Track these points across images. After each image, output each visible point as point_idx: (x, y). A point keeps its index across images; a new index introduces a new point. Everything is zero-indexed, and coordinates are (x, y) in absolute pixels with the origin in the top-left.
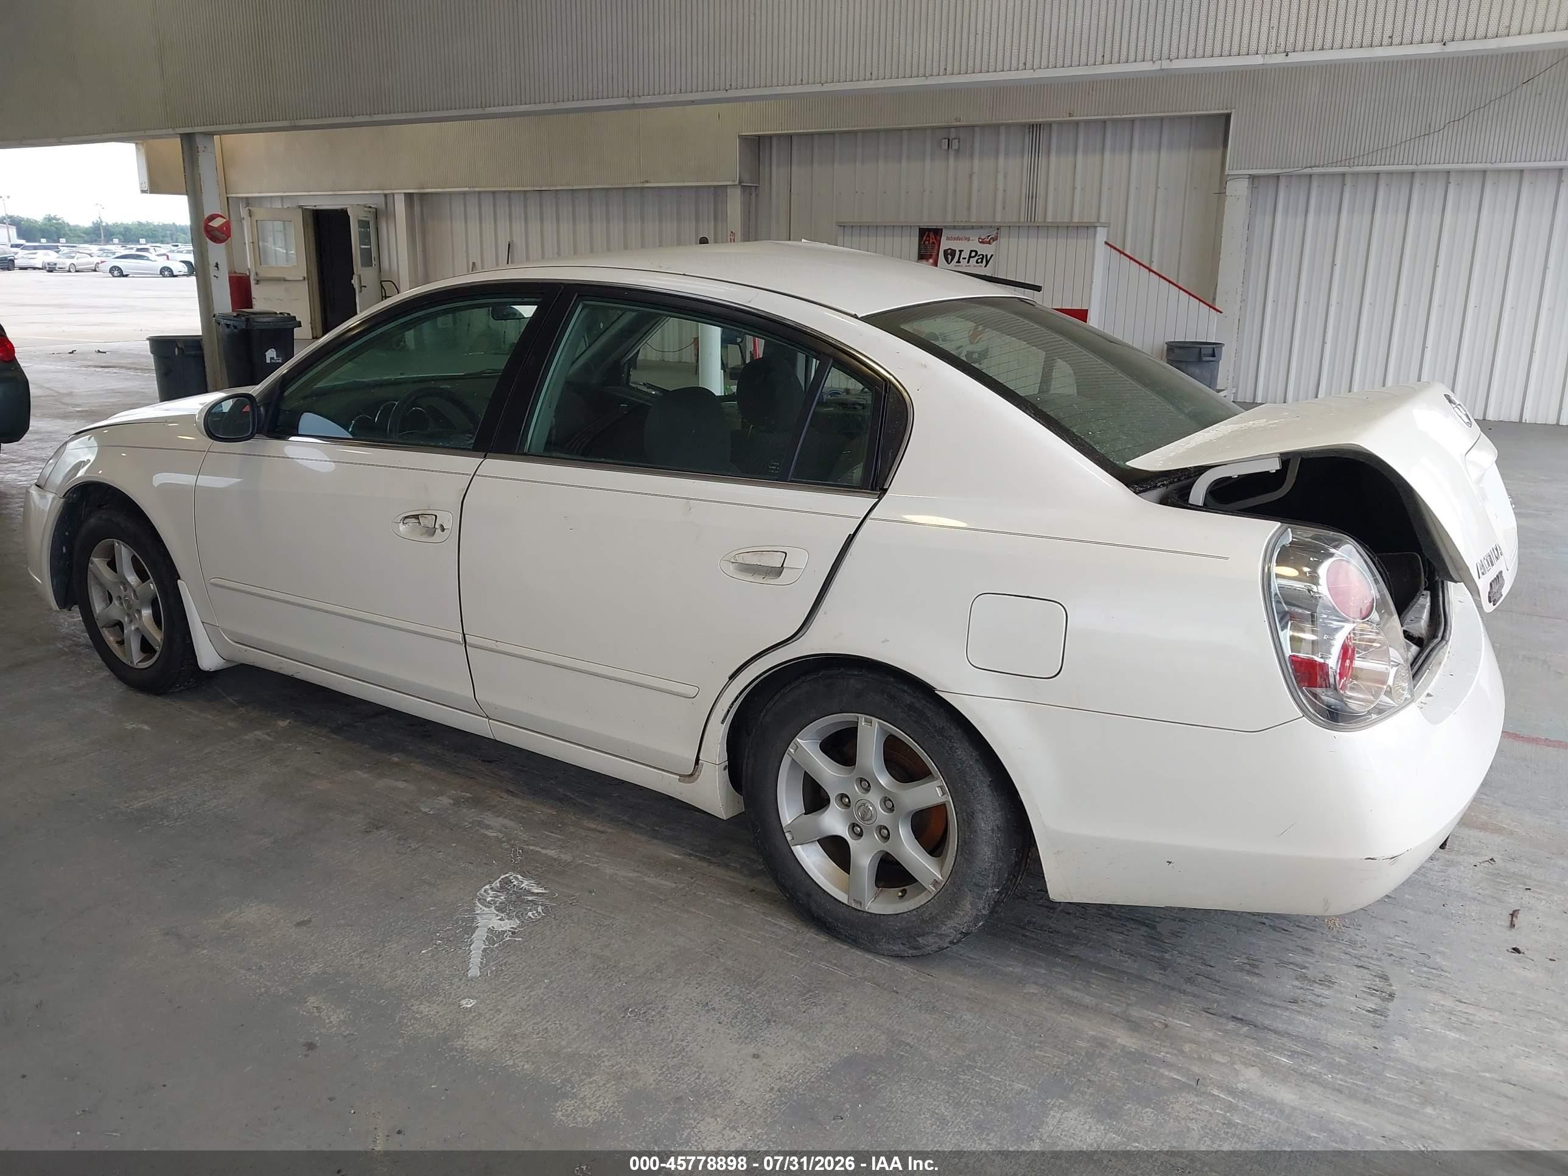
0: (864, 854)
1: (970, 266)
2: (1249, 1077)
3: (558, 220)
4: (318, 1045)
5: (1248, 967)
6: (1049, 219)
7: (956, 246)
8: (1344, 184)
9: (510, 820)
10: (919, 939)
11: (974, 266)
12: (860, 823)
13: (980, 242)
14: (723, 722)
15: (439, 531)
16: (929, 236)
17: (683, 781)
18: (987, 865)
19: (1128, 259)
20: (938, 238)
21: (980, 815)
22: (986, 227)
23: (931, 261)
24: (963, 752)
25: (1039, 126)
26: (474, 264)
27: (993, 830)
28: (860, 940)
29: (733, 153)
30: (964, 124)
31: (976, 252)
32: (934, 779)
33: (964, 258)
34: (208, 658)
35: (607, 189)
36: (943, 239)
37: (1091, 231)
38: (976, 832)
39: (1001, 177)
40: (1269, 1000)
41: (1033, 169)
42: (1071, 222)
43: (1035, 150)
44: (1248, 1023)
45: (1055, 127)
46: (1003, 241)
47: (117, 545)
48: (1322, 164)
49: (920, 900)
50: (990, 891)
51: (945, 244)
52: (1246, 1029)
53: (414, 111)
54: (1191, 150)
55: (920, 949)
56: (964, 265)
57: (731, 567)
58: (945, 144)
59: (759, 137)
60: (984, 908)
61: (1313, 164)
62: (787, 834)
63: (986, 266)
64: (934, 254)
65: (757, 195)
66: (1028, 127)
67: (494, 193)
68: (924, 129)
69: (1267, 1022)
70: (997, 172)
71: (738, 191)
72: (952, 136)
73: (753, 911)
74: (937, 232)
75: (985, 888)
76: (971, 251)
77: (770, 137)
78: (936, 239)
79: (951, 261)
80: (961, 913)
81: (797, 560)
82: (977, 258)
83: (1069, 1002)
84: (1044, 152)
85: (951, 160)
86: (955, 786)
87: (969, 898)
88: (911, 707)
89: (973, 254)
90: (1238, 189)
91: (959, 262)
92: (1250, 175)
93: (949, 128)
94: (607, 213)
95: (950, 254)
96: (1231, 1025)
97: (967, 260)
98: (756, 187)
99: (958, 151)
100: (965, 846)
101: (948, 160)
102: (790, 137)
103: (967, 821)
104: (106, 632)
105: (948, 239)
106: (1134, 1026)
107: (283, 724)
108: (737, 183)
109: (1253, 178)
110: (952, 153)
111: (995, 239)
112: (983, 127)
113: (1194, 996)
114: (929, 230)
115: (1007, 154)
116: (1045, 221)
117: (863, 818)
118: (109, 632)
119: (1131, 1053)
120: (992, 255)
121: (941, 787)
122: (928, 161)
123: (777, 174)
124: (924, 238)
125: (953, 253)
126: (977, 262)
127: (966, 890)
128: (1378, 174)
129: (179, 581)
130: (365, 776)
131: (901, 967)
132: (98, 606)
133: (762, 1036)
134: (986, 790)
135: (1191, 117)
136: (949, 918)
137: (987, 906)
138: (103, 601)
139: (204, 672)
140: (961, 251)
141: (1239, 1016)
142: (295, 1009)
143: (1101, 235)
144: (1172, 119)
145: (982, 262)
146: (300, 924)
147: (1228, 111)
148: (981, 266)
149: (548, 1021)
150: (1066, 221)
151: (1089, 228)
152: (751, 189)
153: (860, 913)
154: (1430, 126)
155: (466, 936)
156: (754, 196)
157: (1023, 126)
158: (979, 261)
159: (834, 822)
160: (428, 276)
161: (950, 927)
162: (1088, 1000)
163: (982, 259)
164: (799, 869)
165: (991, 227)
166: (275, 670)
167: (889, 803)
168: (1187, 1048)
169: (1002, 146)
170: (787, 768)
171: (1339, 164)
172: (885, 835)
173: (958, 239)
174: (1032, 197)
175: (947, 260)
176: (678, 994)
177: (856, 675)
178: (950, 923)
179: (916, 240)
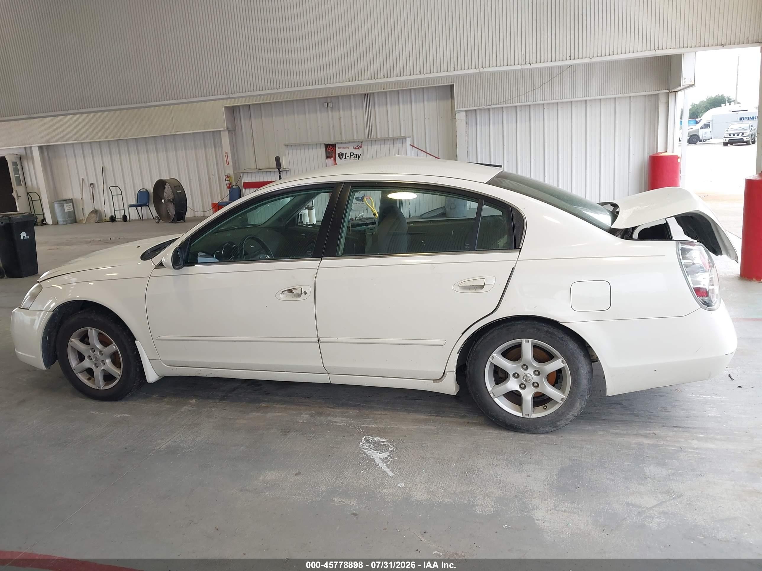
0: (528, 395)
1: (351, 160)
2: (695, 443)
3: (129, 154)
4: (357, 513)
5: (664, 410)
6: (379, 137)
7: (343, 151)
8: (503, 112)
9: (342, 417)
10: (558, 423)
11: (353, 160)
12: (525, 383)
13: (355, 149)
14: (458, 353)
15: (303, 295)
16: (329, 147)
17: (436, 382)
18: (585, 387)
19: (421, 151)
20: (334, 148)
21: (581, 368)
22: (356, 142)
23: (332, 159)
24: (572, 345)
25: (369, 94)
26: (83, 179)
27: (587, 373)
28: (531, 430)
29: (223, 115)
30: (335, 95)
31: (353, 153)
32: (558, 358)
33: (348, 157)
34: (151, 376)
35: (155, 137)
36: (337, 149)
37: (404, 140)
38: (580, 375)
39: (354, 118)
40: (679, 419)
41: (368, 114)
42: (389, 137)
43: (368, 106)
44: (680, 427)
45: (376, 95)
46: (365, 147)
47: (89, 330)
48: (494, 104)
49: (557, 407)
50: (586, 397)
51: (338, 151)
52: (681, 429)
53: (104, 106)
54: (438, 101)
55: (557, 427)
56: (348, 160)
57: (459, 288)
58: (326, 105)
59: (233, 107)
60: (584, 404)
61: (491, 104)
62: (491, 394)
63: (358, 159)
64: (334, 156)
65: (235, 134)
66: (363, 95)
67: (90, 143)
68: (315, 99)
69: (685, 426)
70: (352, 116)
71: (227, 132)
72: (329, 101)
73: (476, 430)
74: (334, 146)
75: (585, 396)
76: (351, 153)
77: (239, 106)
78: (333, 148)
79: (342, 158)
80: (576, 408)
81: (491, 281)
82: (354, 156)
83: (616, 434)
84: (372, 105)
85: (330, 112)
86: (568, 360)
87: (579, 401)
88: (547, 332)
89: (352, 154)
90: (461, 117)
91: (345, 158)
92: (465, 110)
93: (326, 98)
94: (156, 148)
95: (341, 155)
96: (675, 429)
97: (349, 157)
98: (234, 130)
99: (332, 108)
100: (575, 382)
101: (328, 112)
102: (249, 105)
103: (575, 372)
104: (80, 375)
105: (339, 148)
106: (646, 436)
107: (194, 401)
108: (226, 129)
109: (466, 111)
110: (329, 109)
111: (361, 147)
112: (343, 96)
113: (655, 423)
114: (329, 145)
115: (355, 108)
116: (377, 138)
117: (526, 381)
118: (81, 374)
119: (652, 445)
120: (361, 154)
121: (562, 361)
122: (318, 113)
123: (245, 123)
124: (328, 149)
125: (342, 154)
126: (354, 158)
127: (577, 399)
128: (516, 107)
129: (136, 342)
130: (258, 414)
131: (550, 436)
132: (73, 362)
133: (524, 470)
134: (582, 358)
135: (436, 87)
136: (571, 411)
137: (585, 403)
138: (76, 360)
139: (152, 383)
140: (346, 154)
141: (675, 426)
142: (332, 504)
143: (409, 142)
144: (427, 88)
145: (356, 157)
146: (296, 475)
147: (453, 84)
148: (356, 159)
149: (439, 484)
150: (398, 136)
151: (404, 139)
152: (232, 131)
153: (529, 419)
154: (535, 86)
155: (373, 463)
156: (233, 134)
157: (361, 95)
158: (355, 157)
159: (512, 385)
160: (56, 188)
161: (571, 415)
162: (622, 432)
163: (356, 156)
164: (498, 408)
165: (358, 141)
166: (194, 376)
167: (538, 373)
168: (668, 439)
169: (353, 104)
170: (489, 367)
171: (501, 103)
172: (536, 385)
173: (344, 148)
174: (369, 127)
175: (340, 158)
176: (479, 463)
177: (520, 323)
178: (571, 413)
179: (324, 150)
